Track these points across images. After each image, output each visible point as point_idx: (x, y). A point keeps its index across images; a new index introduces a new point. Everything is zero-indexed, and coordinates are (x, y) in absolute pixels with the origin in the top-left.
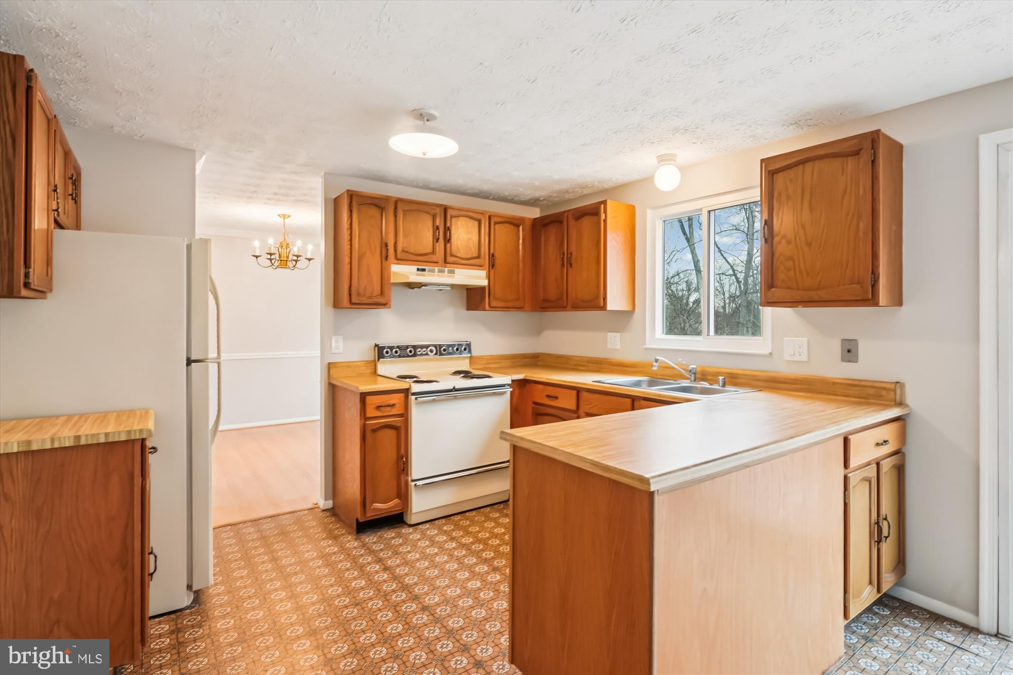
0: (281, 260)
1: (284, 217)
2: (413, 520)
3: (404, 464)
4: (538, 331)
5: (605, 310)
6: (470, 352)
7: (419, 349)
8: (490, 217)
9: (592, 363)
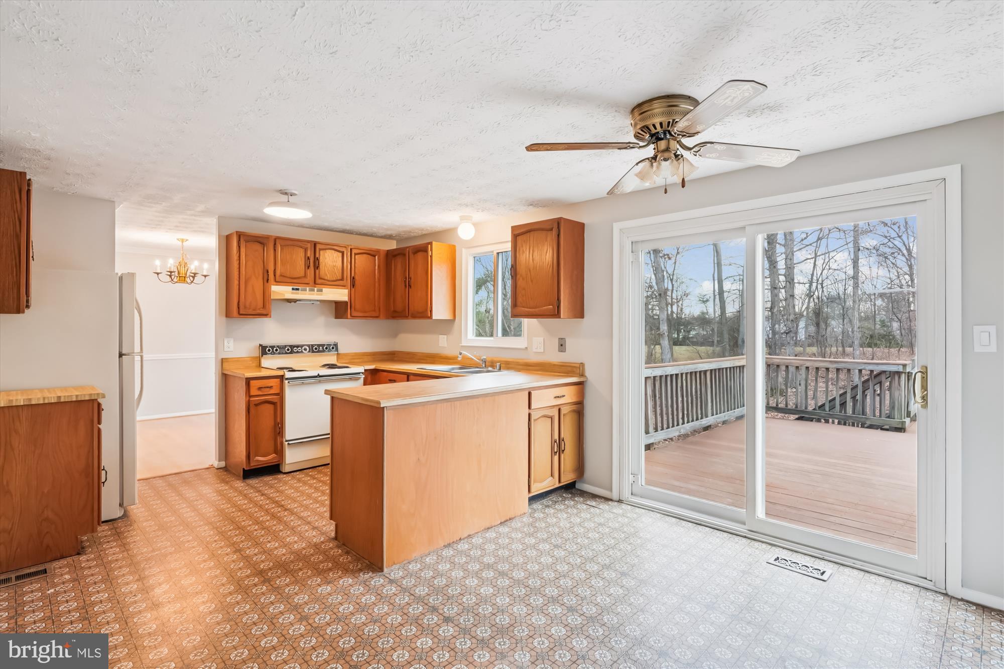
0: (180, 277)
1: (183, 241)
2: (287, 469)
3: (279, 429)
4: (395, 335)
5: (432, 319)
6: (337, 350)
7: (295, 348)
8: (351, 249)
9: (429, 357)
